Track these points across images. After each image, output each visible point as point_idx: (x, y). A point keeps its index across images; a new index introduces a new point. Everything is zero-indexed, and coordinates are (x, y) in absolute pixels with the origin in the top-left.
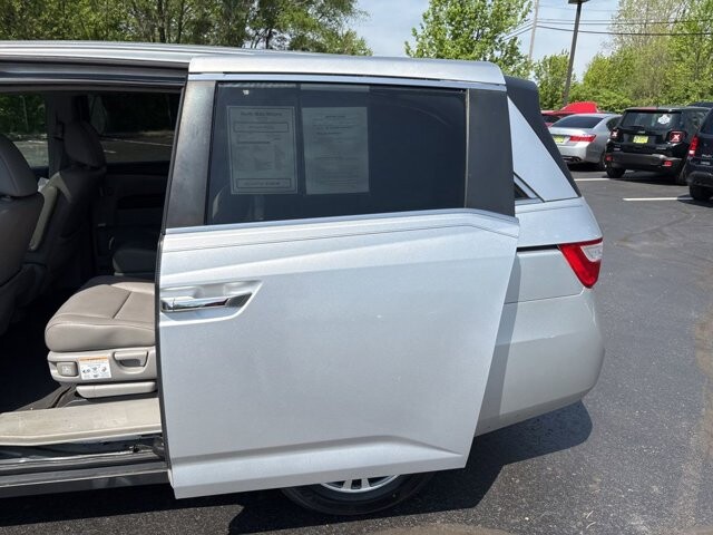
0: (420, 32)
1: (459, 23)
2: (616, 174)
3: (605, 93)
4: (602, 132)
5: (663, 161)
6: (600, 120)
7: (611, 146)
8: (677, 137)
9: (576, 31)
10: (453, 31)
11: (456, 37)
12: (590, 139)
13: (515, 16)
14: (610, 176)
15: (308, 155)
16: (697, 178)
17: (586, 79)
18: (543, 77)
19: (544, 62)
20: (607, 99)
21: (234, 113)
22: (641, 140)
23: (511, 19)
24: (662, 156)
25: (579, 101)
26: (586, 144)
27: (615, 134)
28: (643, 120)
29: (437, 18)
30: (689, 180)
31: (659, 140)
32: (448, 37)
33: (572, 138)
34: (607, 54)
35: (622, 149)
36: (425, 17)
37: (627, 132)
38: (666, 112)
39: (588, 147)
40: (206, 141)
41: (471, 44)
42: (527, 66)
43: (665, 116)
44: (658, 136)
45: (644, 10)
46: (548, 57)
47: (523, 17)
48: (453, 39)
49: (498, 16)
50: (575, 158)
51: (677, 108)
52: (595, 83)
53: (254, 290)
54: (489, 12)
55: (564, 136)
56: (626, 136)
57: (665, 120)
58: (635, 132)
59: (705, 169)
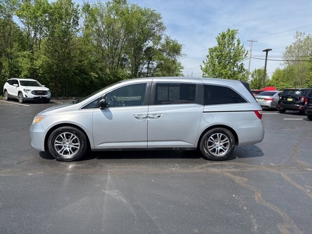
0: (205, 61)
1: (220, 58)
2: (282, 112)
3: (282, 83)
4: (276, 97)
5: (299, 107)
6: (276, 93)
7: (279, 101)
8: (303, 99)
9: (266, 60)
10: (218, 62)
11: (219, 63)
12: (272, 100)
13: (242, 56)
14: (280, 112)
15: (170, 94)
16: (308, 112)
17: (273, 78)
18: (255, 77)
19: (255, 71)
20: (282, 86)
21: (159, 88)
22: (290, 100)
23: (241, 57)
24: (298, 105)
25: (270, 86)
26: (271, 101)
27: (281, 98)
28: (291, 93)
29: (212, 57)
30: (306, 112)
31: (297, 100)
32: (217, 63)
33: (265, 99)
34: (282, 68)
35: (283, 103)
36: (207, 56)
37: (285, 97)
38: (298, 90)
39: (271, 103)
40: (155, 92)
41: (226, 66)
42: (248, 73)
43: (298, 91)
44: (296, 98)
45: (297, 51)
46: (257, 69)
47: (245, 56)
48: (219, 64)
49: (235, 56)
50: (267, 106)
51: (303, 89)
52: (277, 80)
53: (162, 115)
54: (232, 54)
55: (262, 99)
56: (284, 98)
57: (298, 93)
58: (288, 97)
59: (310, 108)
